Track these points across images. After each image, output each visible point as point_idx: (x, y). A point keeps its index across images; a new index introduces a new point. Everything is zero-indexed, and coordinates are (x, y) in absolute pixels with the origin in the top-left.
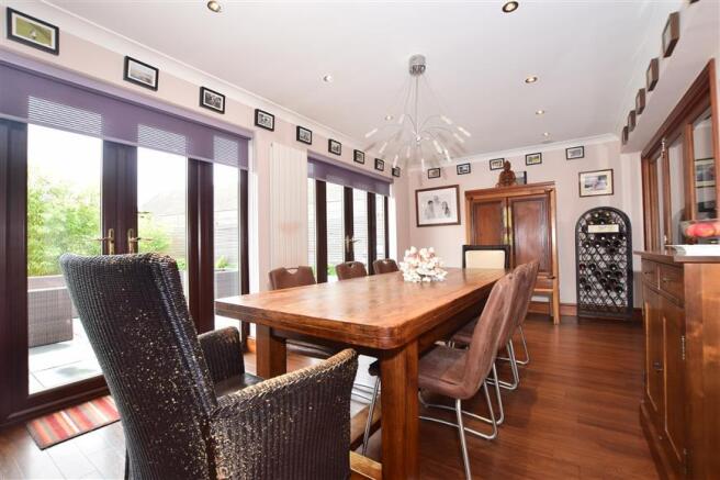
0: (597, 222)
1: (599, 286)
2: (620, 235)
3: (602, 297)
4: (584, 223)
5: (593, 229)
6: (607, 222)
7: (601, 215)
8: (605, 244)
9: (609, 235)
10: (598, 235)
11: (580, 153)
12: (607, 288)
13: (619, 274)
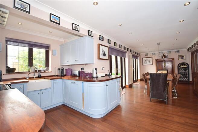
0: (182, 65)
1: (183, 77)
2: (187, 68)
3: (183, 79)
4: (179, 65)
5: (182, 66)
6: (184, 65)
7: (183, 64)
8: (184, 69)
9: (185, 68)
10: (182, 68)
11: (178, 52)
12: (184, 77)
13: (186, 75)
